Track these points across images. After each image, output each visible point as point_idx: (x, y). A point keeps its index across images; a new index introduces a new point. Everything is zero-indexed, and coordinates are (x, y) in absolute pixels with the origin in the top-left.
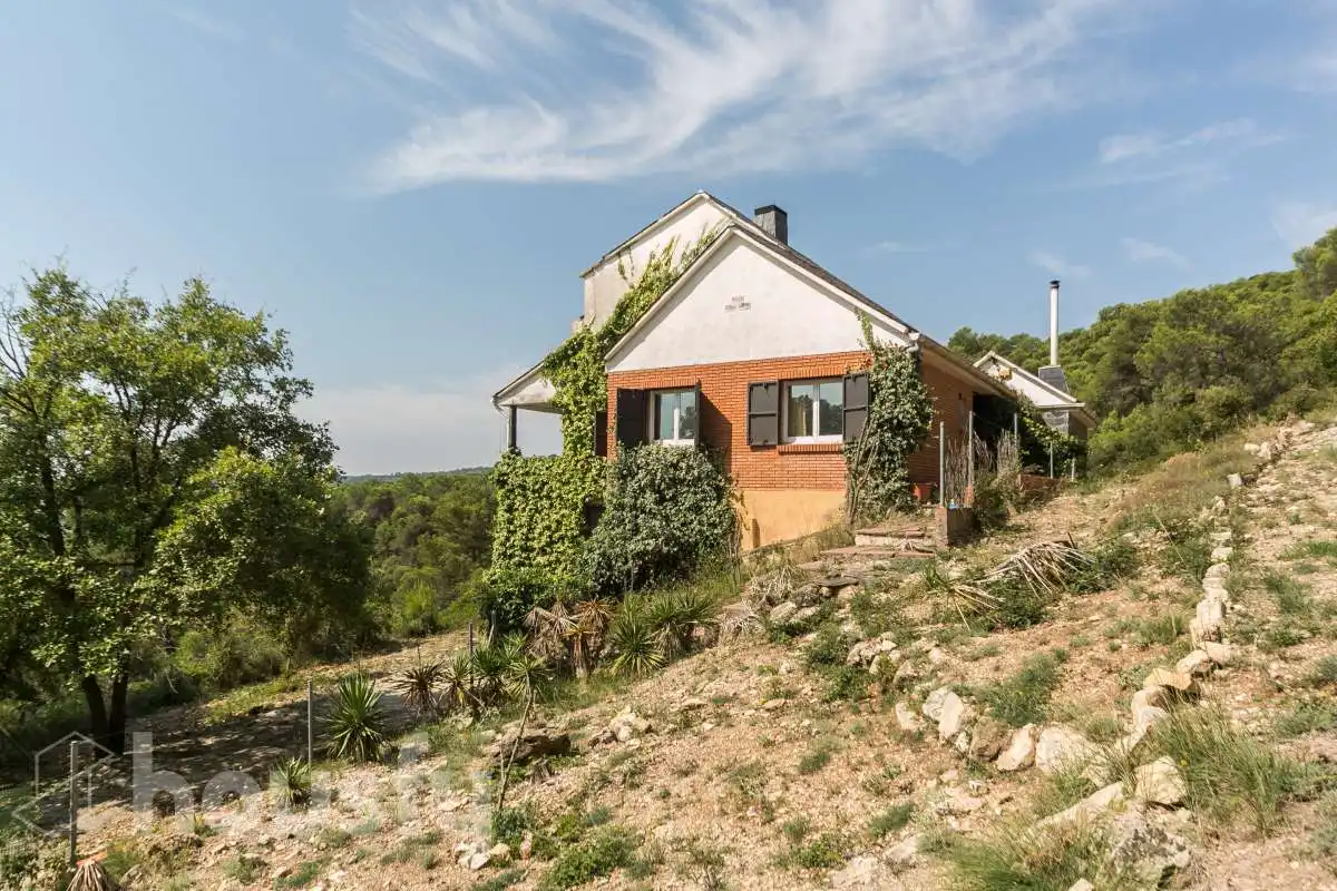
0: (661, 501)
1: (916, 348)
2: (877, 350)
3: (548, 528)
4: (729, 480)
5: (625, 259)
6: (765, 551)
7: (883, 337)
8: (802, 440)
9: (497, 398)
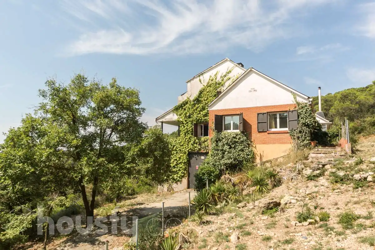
0: (231, 148)
1: (311, 103)
2: (298, 104)
3: (176, 160)
4: (252, 142)
5: (201, 77)
6: (265, 162)
7: (300, 100)
8: (273, 130)
9: (157, 119)
